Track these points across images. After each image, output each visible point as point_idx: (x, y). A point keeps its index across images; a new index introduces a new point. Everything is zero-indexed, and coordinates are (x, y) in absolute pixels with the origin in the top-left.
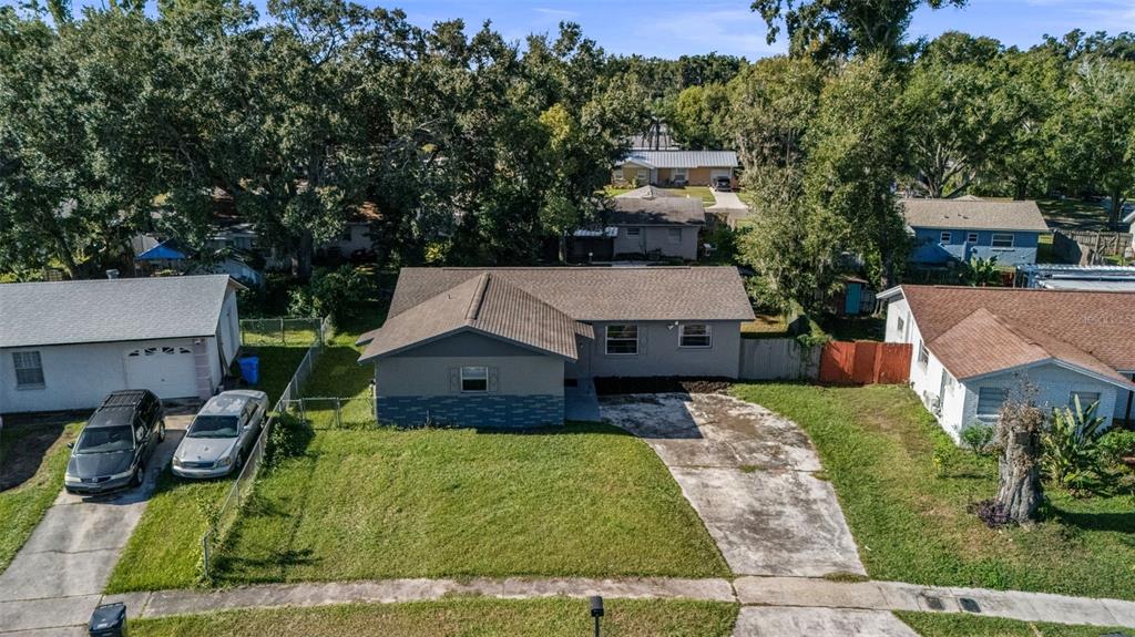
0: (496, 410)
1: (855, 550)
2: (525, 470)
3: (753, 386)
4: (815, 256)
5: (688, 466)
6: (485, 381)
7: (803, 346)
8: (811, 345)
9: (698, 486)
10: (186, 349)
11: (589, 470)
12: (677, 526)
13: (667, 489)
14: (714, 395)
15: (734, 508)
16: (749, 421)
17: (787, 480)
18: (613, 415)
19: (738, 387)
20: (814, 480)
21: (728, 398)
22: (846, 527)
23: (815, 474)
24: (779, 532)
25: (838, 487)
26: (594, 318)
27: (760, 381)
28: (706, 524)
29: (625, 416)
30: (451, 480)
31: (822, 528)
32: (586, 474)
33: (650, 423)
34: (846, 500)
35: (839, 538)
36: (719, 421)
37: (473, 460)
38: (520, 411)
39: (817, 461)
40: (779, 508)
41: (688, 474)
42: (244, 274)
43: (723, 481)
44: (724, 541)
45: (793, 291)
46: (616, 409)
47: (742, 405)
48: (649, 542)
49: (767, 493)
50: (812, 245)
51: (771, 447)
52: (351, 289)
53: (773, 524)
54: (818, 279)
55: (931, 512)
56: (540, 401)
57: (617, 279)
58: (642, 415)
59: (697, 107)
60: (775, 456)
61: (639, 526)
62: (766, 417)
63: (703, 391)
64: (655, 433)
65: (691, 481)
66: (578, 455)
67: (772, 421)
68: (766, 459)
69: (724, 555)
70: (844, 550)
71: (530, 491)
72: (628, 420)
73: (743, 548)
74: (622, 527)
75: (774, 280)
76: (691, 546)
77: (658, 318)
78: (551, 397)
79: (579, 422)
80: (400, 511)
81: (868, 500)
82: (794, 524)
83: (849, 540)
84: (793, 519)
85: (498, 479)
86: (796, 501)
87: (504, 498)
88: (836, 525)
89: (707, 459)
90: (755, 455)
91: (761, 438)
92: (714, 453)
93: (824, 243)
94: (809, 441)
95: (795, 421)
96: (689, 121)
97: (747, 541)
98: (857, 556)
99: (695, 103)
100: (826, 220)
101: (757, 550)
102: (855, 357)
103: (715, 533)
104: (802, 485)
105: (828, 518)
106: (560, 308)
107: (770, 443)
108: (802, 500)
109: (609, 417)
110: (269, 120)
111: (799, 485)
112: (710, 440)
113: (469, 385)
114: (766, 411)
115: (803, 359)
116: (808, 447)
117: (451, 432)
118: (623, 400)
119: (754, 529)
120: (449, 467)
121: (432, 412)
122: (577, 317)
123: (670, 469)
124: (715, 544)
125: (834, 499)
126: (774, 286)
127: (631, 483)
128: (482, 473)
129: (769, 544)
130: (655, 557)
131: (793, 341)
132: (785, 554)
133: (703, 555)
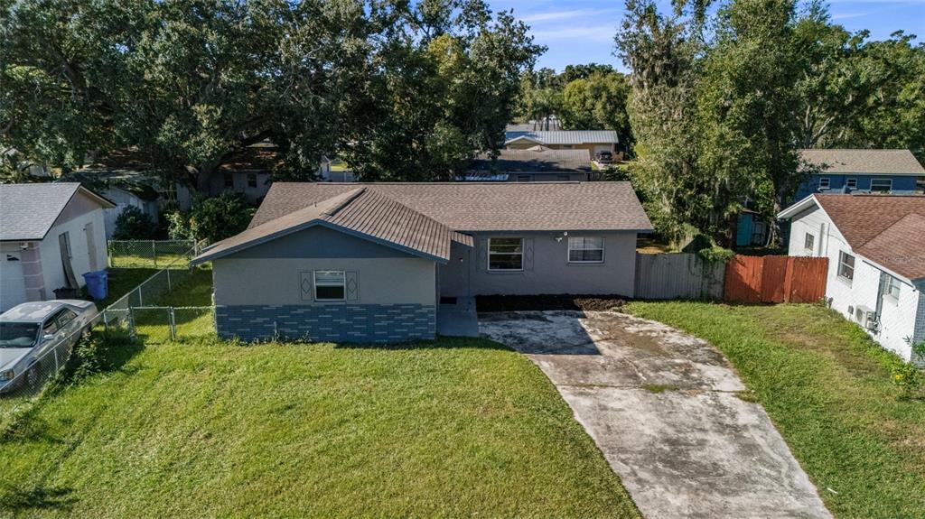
0: (356, 322)
1: (814, 493)
2: (380, 388)
3: (651, 304)
4: (712, 174)
5: (581, 385)
6: (342, 287)
7: (705, 260)
8: (715, 260)
9: (593, 409)
10: (14, 255)
11: (459, 389)
12: (568, 458)
13: (556, 412)
14: (608, 312)
15: (642, 435)
16: (651, 338)
17: (705, 402)
18: (493, 330)
19: (634, 305)
20: (740, 402)
21: (625, 315)
22: (795, 462)
23: (738, 395)
24: (705, 467)
25: (772, 411)
26: (475, 229)
27: (659, 300)
28: (607, 456)
29: (507, 332)
30: (286, 398)
31: (761, 461)
32: (454, 393)
33: (536, 339)
34: (787, 427)
35: (789, 476)
36: (616, 338)
37: (319, 377)
38: (384, 323)
39: (737, 380)
40: (700, 436)
41: (581, 394)
42: (131, 204)
43: (624, 402)
44: (633, 478)
45: (688, 213)
46: (497, 325)
47: (640, 322)
48: (531, 479)
49: (682, 416)
50: (707, 164)
51: (680, 365)
52: (232, 213)
53: (695, 455)
54: (713, 200)
55: (907, 442)
56: (407, 311)
57: (501, 193)
58: (526, 331)
59: (582, 96)
60: (686, 373)
61: (516, 458)
62: (670, 334)
63: (596, 309)
64: (542, 349)
65: (585, 402)
66: (447, 372)
67: (675, 338)
68: (676, 378)
69: (634, 498)
70: (800, 493)
71: (381, 414)
72: (511, 336)
73: (659, 489)
74: (495, 459)
75: (667, 203)
76: (587, 485)
77: (545, 228)
78: (419, 306)
79: (453, 337)
80: (209, 436)
81: (815, 427)
82: (723, 456)
83: (801, 478)
84: (721, 450)
85: (343, 399)
86: (721, 428)
87: (347, 421)
88: (780, 459)
89: (604, 378)
90: (661, 373)
91: (667, 355)
92: (611, 372)
93: (721, 160)
94: (724, 359)
95: (703, 338)
96: (574, 108)
97: (663, 479)
98: (820, 501)
99: (580, 92)
100: (722, 136)
101: (679, 492)
102: (763, 274)
103: (620, 468)
104: (725, 408)
105: (767, 449)
106: (438, 219)
107: (677, 361)
108: (727, 426)
109: (488, 332)
110: (145, 35)
111: (722, 408)
112: (606, 357)
113: (324, 292)
114: (668, 329)
115: (706, 277)
116: (725, 365)
117: (302, 347)
118: (506, 317)
119: (670, 463)
120: (287, 386)
121: (280, 324)
122: (456, 228)
123: (559, 388)
124: (620, 482)
125: (769, 425)
126: (667, 210)
127: (510, 405)
128: (326, 392)
129: (694, 483)
130: (537, 500)
131: (694, 256)
132: (717, 497)
133: (605, 498)
